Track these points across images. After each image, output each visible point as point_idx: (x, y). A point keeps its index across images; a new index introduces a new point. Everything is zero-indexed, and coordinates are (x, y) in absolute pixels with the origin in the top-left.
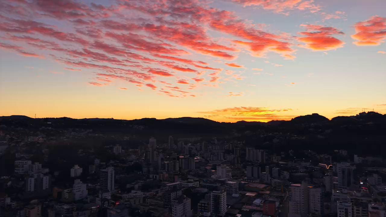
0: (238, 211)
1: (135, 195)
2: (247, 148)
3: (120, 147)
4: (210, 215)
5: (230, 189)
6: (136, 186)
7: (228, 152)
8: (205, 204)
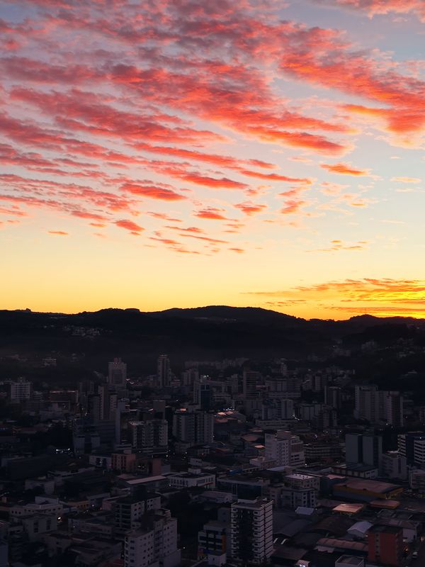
0: (304, 552)
1: (40, 507)
2: (357, 388)
3: (29, 383)
4: (224, 563)
5: (293, 494)
6: (49, 486)
7: (309, 397)
8: (216, 533)
